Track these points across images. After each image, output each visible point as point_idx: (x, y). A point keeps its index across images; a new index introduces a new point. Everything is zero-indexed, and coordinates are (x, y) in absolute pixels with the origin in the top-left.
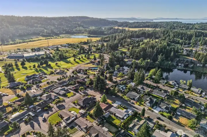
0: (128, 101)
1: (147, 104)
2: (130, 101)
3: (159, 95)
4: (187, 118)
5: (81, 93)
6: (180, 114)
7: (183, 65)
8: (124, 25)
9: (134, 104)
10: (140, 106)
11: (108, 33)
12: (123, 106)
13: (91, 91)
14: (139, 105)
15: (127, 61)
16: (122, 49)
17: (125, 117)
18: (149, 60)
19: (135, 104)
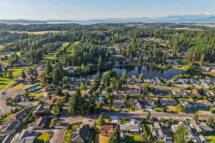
0: (120, 112)
1: (138, 107)
2: (122, 111)
3: (135, 94)
4: (172, 105)
5: (57, 127)
6: (165, 104)
7: (118, 63)
8: (20, 28)
9: (127, 112)
10: (134, 111)
11: (4, 39)
12: (125, 119)
13: (68, 118)
14: (132, 111)
15: (69, 70)
16: (47, 57)
17: (141, 129)
18: (91, 64)
19: (129, 112)
